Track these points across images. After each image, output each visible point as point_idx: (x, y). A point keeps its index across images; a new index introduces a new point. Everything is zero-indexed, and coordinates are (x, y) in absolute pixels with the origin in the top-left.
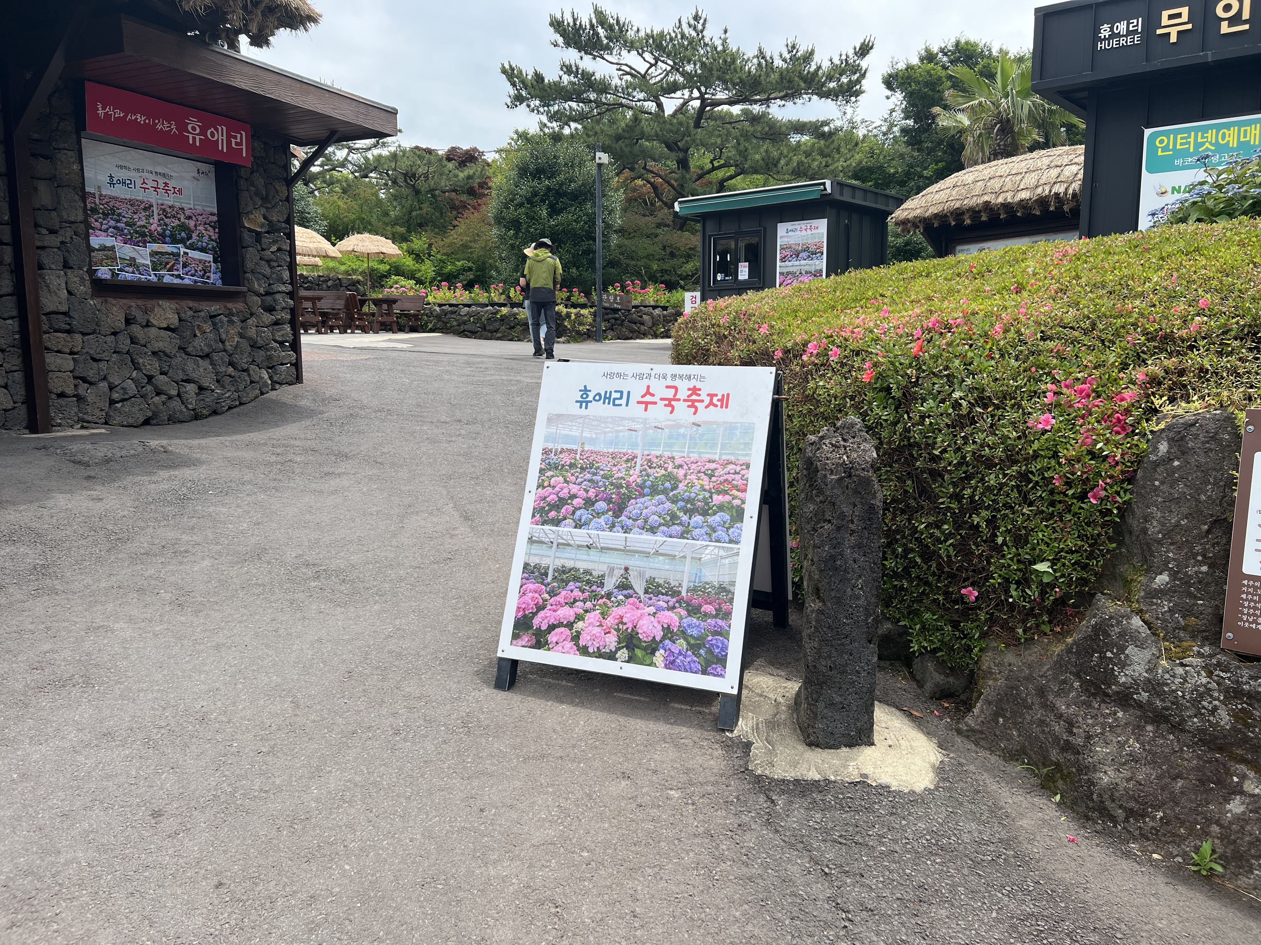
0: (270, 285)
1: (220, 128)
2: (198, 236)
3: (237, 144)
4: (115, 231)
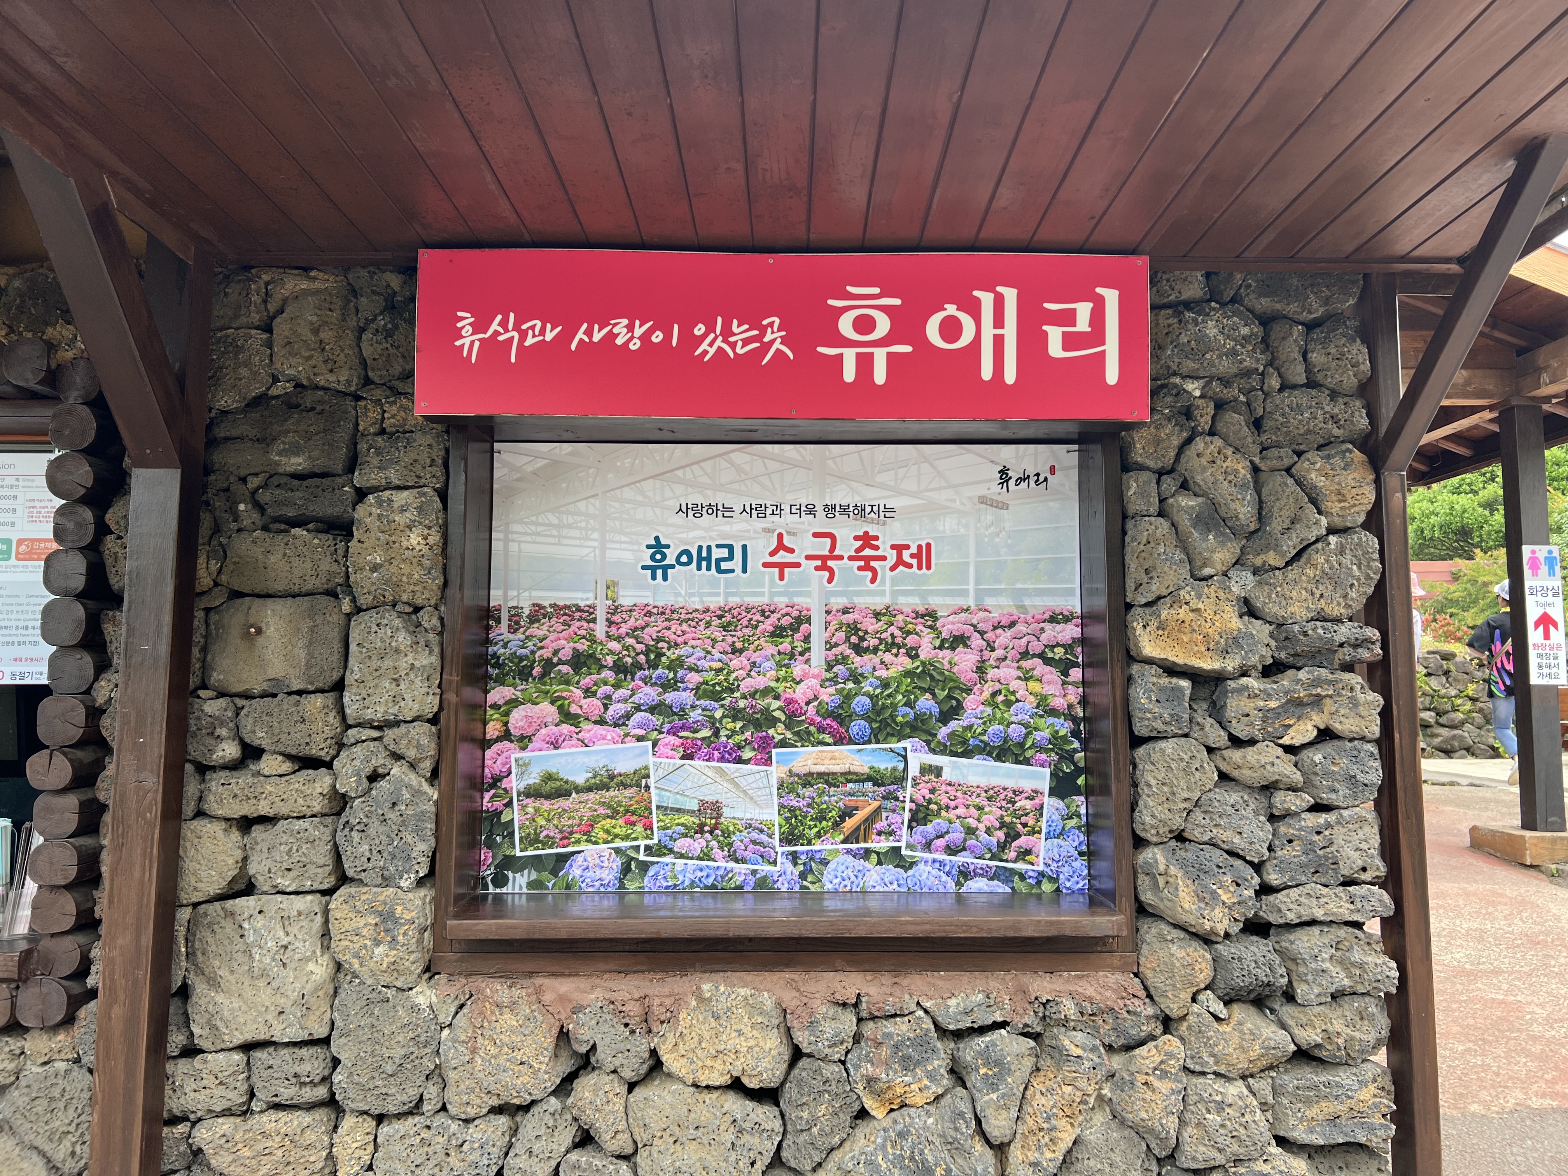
1: (986, 299)
3: (1069, 342)
4: (656, 720)
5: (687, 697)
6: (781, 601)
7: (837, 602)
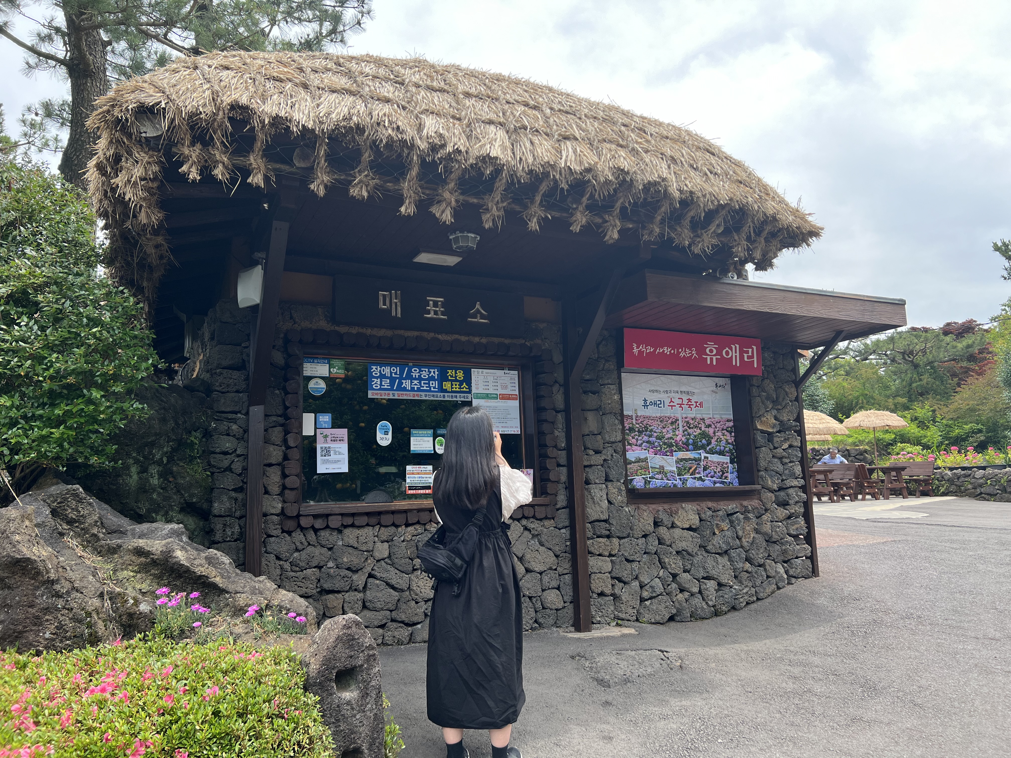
0: (782, 480)
1: (733, 347)
2: (717, 441)
3: (749, 357)
4: (648, 445)
5: (654, 439)
6: (672, 415)
7: (684, 416)
